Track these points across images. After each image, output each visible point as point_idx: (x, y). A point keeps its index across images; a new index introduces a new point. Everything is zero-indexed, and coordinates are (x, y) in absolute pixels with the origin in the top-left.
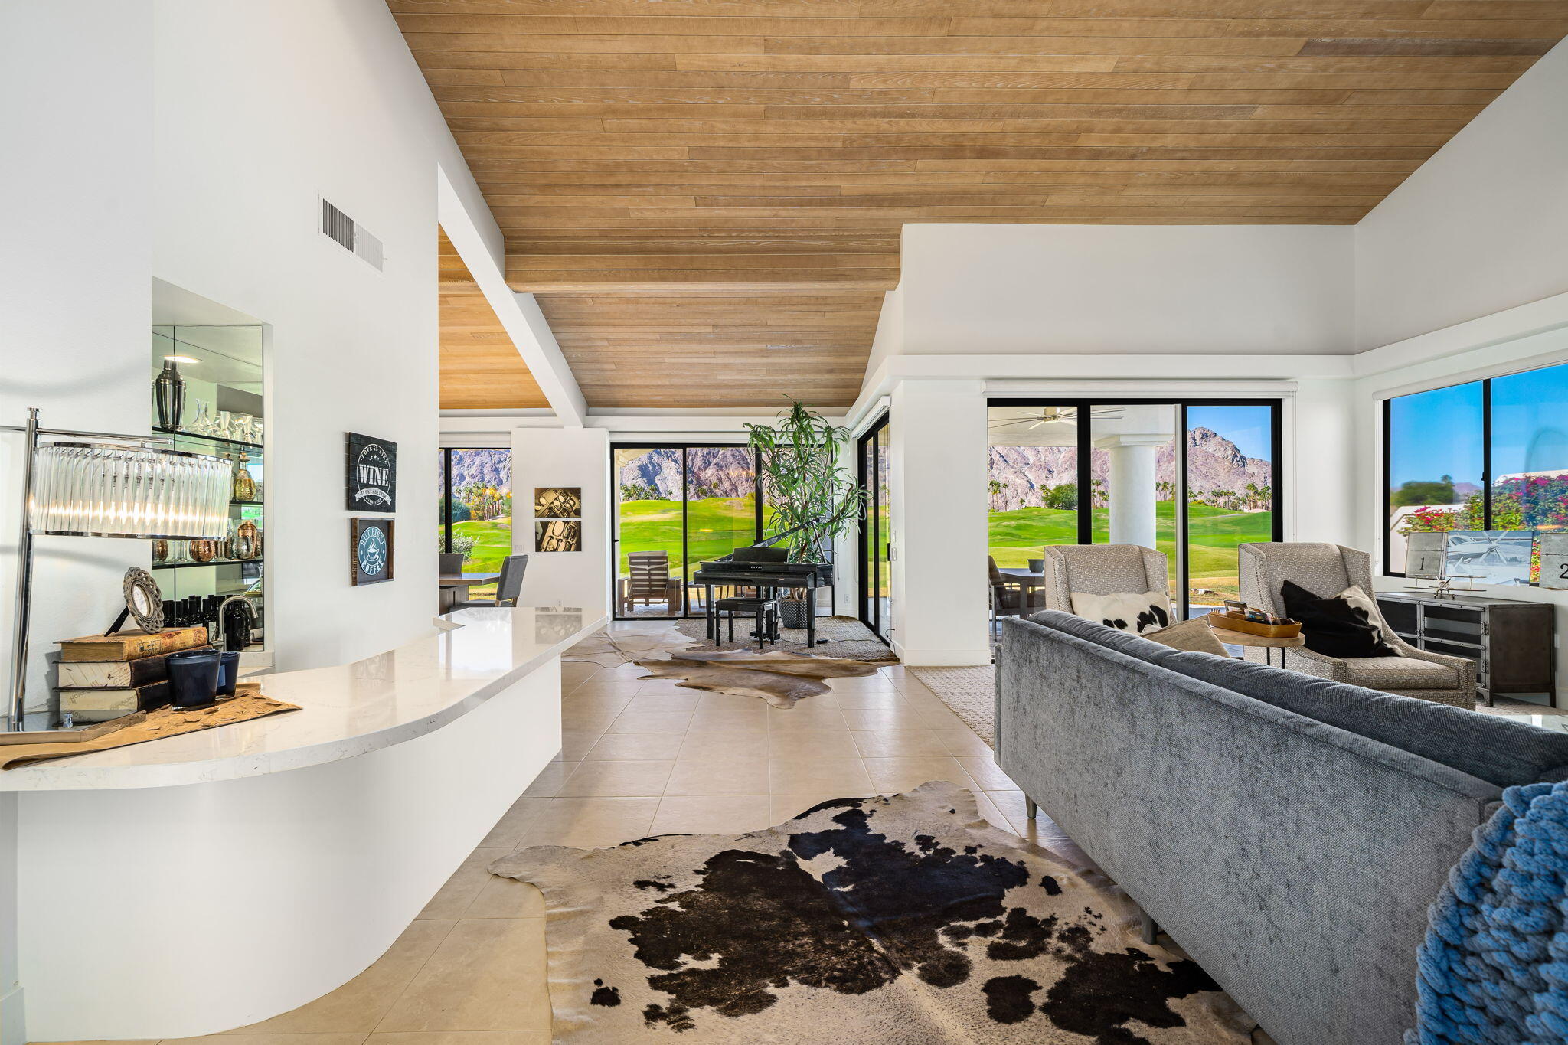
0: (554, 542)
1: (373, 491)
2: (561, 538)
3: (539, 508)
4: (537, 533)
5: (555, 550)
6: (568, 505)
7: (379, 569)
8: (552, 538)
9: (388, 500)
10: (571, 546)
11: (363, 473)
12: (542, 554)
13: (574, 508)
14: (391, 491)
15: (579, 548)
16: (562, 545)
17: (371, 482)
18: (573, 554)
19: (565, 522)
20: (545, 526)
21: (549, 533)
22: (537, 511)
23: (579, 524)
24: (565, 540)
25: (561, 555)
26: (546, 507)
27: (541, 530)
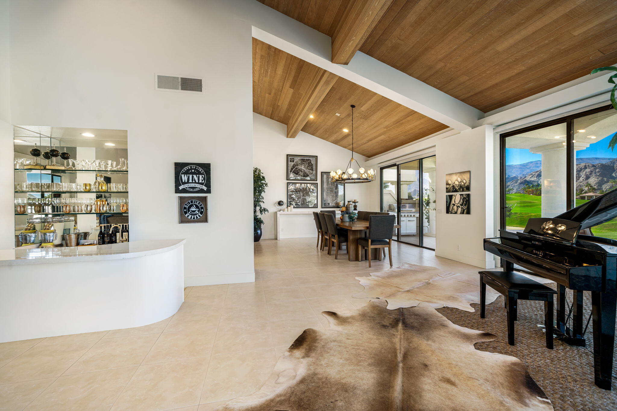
0: (455, 207)
1: (193, 185)
2: (459, 205)
3: (448, 186)
4: (447, 202)
5: (456, 213)
6: (463, 184)
7: (199, 217)
8: (454, 205)
9: (205, 188)
10: (464, 210)
11: (184, 178)
12: (449, 215)
13: (466, 185)
14: (208, 185)
15: (468, 212)
16: (460, 210)
17: (190, 181)
18: (465, 216)
19: (461, 195)
20: (451, 197)
21: (453, 202)
22: (447, 188)
23: (469, 195)
24: (461, 207)
25: (459, 216)
26: (451, 185)
27: (449, 201)
